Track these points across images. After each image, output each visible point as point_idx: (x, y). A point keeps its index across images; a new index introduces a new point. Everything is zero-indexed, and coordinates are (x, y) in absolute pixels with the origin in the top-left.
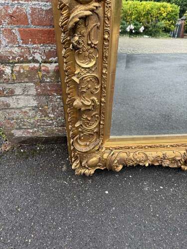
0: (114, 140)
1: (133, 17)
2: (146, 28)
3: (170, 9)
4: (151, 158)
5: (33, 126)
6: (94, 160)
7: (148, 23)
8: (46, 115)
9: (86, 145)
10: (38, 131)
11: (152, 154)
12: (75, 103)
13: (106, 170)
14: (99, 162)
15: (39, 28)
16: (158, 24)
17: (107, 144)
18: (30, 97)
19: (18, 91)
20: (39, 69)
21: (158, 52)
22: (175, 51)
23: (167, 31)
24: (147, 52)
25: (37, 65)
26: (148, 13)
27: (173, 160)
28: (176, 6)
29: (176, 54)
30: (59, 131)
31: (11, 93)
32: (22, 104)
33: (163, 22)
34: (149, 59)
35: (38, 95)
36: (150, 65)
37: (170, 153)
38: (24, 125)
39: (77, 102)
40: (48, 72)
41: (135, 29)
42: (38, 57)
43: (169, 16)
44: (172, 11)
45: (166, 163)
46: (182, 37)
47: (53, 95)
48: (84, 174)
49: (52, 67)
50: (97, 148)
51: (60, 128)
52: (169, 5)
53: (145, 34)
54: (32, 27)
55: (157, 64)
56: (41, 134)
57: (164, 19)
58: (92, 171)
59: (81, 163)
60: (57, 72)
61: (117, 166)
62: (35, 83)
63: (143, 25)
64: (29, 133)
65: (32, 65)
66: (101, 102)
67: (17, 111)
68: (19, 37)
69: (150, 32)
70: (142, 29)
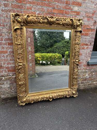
0: (30, 94)
1: (45, 59)
2: (51, 62)
3: (58, 56)
4: (41, 98)
5: (8, 93)
6: (25, 100)
7: (51, 60)
8: (12, 89)
9: (22, 95)
10: (9, 95)
11: (41, 97)
12: (19, 83)
13: (29, 103)
14: (26, 100)
15: (12, 69)
16: (55, 61)
17: (28, 95)
18: (8, 84)
19: (5, 83)
20: (11, 77)
21: (55, 71)
22: (61, 70)
23: (59, 63)
24: (51, 71)
25: (10, 77)
26: (51, 57)
27: (47, 98)
28: (60, 55)
29: (61, 71)
30: (15, 94)
31: (3, 84)
32: (5, 87)
33: (57, 60)
34: (50, 74)
35: (10, 84)
36: (51, 76)
37: (45, 96)
38: (5, 93)
39: (20, 83)
40: (13, 78)
41: (46, 63)
42: (11, 75)
43: (58, 58)
44: (59, 56)
45: (45, 99)
46: (66, 65)
47: (14, 83)
48: (22, 105)
49: (14, 77)
50: (25, 96)
51: (15, 93)
52: (58, 54)
53: (51, 65)
54: (10, 69)
55: (53, 75)
56: (10, 96)
57: (57, 59)
58: (25, 104)
59: (21, 101)
60: (15, 78)
61: (31, 102)
62: (10, 81)
63: (49, 61)
64: (6, 96)
65: (9, 77)
66: (25, 83)
67: (4, 89)
68: (7, 71)
69: (53, 64)
70: (49, 63)
